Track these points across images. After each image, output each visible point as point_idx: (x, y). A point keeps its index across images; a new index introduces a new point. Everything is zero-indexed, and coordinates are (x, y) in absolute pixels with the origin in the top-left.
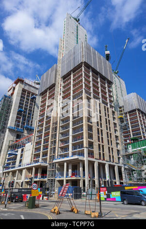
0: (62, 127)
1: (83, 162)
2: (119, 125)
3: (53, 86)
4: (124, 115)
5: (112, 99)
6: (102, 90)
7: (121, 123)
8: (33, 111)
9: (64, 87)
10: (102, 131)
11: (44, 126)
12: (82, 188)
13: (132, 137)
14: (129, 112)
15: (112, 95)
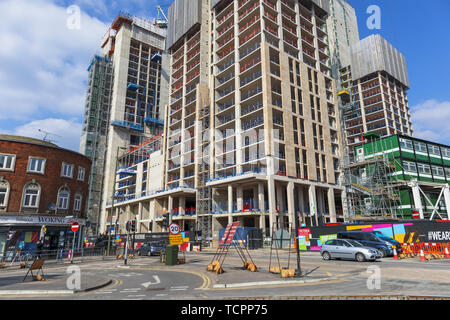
0: (220, 117)
1: (264, 183)
2: (340, 108)
3: (196, 28)
4: (350, 87)
5: (326, 52)
6: (303, 33)
7: (343, 104)
8: (159, 87)
9: (219, 30)
10: (302, 121)
11: (183, 116)
12: (264, 231)
13: (366, 131)
14: (362, 80)
15: (325, 42)
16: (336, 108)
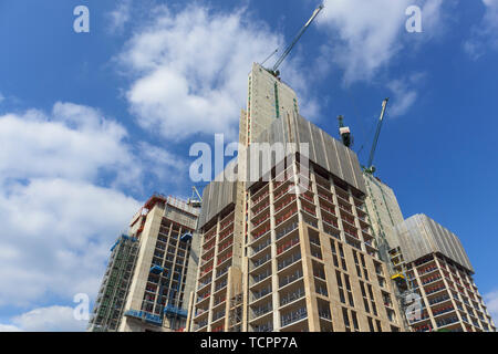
0: (254, 307)
2: (397, 298)
3: (231, 208)
4: (404, 271)
5: (370, 232)
6: (342, 212)
7: (401, 293)
8: (186, 269)
9: (254, 210)
10: (354, 314)
11: (211, 306)
13: (435, 327)
14: (418, 262)
15: (366, 221)
16: (393, 298)
